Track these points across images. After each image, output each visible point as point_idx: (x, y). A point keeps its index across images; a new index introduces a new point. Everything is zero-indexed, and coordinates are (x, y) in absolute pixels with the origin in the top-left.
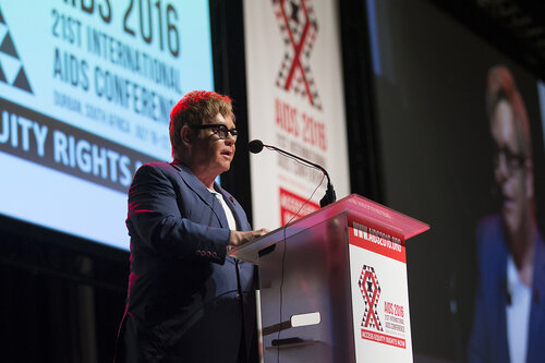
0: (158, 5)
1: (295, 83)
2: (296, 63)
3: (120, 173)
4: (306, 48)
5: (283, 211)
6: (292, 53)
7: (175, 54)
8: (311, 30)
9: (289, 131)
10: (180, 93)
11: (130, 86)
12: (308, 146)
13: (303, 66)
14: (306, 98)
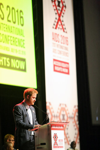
0: (17, 11)
1: (58, 26)
2: (59, 20)
3: (7, 63)
4: (62, 14)
5: (54, 66)
6: (58, 17)
7: (22, 25)
8: (64, 8)
9: (57, 41)
10: (24, 36)
11: (9, 37)
12: (62, 45)
13: (62, 20)
14: (62, 30)
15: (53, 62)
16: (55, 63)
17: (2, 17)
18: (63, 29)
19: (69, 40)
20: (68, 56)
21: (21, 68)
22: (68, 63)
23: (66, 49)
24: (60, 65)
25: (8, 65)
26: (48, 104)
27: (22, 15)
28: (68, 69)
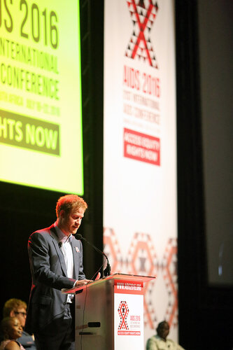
0: (44, 13)
1: (139, 52)
2: (141, 37)
3: (15, 133)
4: (149, 25)
5: (126, 143)
6: (137, 31)
7: (55, 46)
9: (133, 87)
10: (57, 73)
11: (24, 74)
12: (147, 96)
13: (147, 38)
14: (147, 61)
15: (124, 136)
16: (129, 137)
17: (9, 26)
18: (150, 60)
19: (161, 85)
20: (158, 123)
21: (48, 146)
22: (158, 140)
23: (155, 105)
24: (139, 143)
25: (19, 139)
26: (106, 233)
27: (54, 23)
28: (158, 152)
